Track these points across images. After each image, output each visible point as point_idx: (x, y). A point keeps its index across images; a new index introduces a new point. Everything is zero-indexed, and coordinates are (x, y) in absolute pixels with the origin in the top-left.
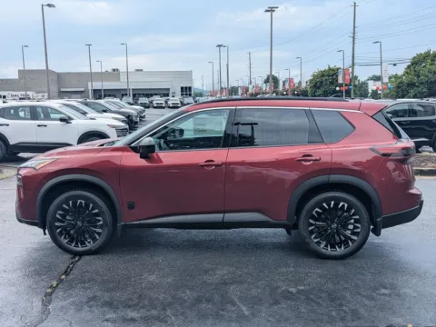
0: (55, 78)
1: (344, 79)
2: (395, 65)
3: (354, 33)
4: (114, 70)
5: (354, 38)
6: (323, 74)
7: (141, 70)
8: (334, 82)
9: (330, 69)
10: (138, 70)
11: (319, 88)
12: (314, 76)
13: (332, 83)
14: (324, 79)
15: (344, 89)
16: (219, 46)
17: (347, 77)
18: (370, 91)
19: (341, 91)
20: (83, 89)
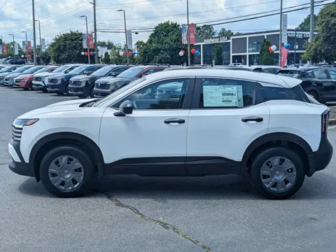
1: (88, 44)
2: (137, 33)
5: (94, 4)
6: (65, 38)
9: (72, 34)
11: (62, 52)
12: (56, 39)
13: (75, 48)
14: (68, 42)
15: (88, 54)
17: (91, 42)
19: (86, 57)
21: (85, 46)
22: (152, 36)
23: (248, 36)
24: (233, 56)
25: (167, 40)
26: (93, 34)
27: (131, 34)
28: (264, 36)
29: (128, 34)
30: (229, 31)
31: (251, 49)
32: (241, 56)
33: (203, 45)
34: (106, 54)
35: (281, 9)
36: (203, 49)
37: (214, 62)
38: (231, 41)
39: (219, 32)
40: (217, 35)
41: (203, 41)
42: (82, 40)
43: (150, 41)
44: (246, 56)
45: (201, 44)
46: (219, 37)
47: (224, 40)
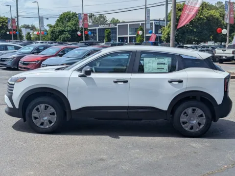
21: (10, 27)
22: (58, 20)
23: (128, 24)
24: (119, 37)
25: (69, 24)
26: (16, 19)
27: (43, 20)
28: (139, 24)
29: (41, 19)
30: (117, 20)
31: (131, 33)
32: (124, 37)
33: (99, 29)
34: (29, 33)
35: (146, 5)
36: (98, 32)
37: (104, 41)
38: (117, 27)
39: (110, 20)
40: (109, 23)
41: (98, 27)
42: (7, 23)
43: (57, 24)
44: (127, 37)
45: (97, 28)
46: (109, 24)
47: (113, 26)
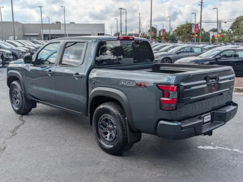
0: (21, 27)
1: (195, 30)
2: (225, 22)
3: (202, 3)
4: (57, 23)
5: (202, 6)
6: (183, 27)
7: (74, 23)
8: (189, 32)
9: (187, 24)
10: (72, 23)
12: (178, 28)
13: (188, 32)
14: (184, 29)
15: (195, 36)
16: (121, 9)
17: (197, 29)
18: (211, 37)
20: (38, 34)
21: (193, 31)
22: (234, 23)
27: (221, 24)
29: (219, 23)
42: (192, 28)
43: (232, 28)
